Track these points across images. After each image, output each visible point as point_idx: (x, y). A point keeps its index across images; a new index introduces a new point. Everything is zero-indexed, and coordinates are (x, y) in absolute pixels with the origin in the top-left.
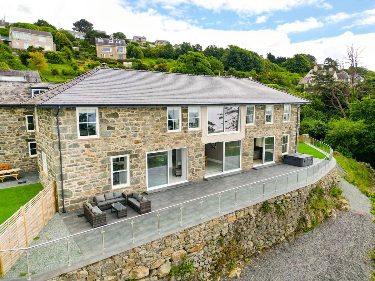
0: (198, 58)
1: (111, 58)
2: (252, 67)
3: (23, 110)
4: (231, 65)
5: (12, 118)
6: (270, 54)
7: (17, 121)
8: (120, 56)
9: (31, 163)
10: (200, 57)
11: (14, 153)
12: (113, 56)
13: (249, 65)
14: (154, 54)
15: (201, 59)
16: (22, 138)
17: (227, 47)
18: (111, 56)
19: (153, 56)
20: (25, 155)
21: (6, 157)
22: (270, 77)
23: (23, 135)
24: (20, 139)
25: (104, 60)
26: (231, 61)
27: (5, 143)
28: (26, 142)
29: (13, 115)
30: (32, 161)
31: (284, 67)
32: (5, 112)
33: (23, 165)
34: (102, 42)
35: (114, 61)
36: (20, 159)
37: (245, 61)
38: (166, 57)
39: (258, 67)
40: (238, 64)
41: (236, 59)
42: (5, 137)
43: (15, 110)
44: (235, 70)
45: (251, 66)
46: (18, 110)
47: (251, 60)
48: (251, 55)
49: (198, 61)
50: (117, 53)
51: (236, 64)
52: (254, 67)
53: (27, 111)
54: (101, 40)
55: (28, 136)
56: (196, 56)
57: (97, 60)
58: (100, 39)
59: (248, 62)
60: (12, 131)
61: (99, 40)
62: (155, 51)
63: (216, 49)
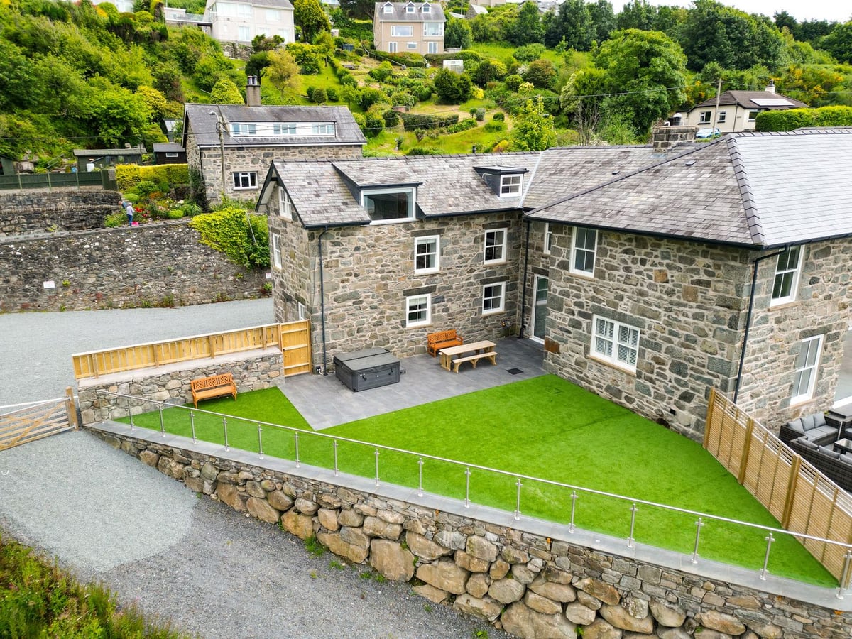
0: (656, 46)
1: (412, 51)
2: (756, 58)
3: (482, 220)
4: (700, 52)
5: (466, 237)
6: (784, 13)
7: (472, 244)
8: (431, 45)
9: (483, 326)
10: (659, 43)
11: (462, 308)
12: (414, 46)
13: (748, 51)
14: (494, 33)
15: (662, 48)
16: (477, 276)
17: (691, 4)
18: (410, 46)
19: (492, 39)
20: (476, 311)
21: (450, 315)
22: (805, 81)
23: (477, 272)
24: (472, 280)
25: (398, 58)
26: (701, 42)
27: (451, 288)
28: (480, 286)
29: (468, 232)
30: (484, 322)
31: (825, 49)
32: (458, 227)
33: (472, 331)
34: (392, 12)
35: (419, 58)
36: (468, 320)
37: (738, 42)
38: (523, 39)
39: (769, 56)
40: (721, 51)
41: (716, 37)
42: (453, 276)
43: (471, 222)
44: (719, 69)
45: (752, 54)
46: (477, 221)
47: (754, 38)
48: (754, 23)
49: (658, 54)
50: (425, 39)
51: (714, 49)
52: (761, 56)
53: (489, 221)
54: (388, 8)
55: (484, 273)
56: (652, 42)
57: (384, 60)
58: (388, 5)
59: (746, 43)
60: (464, 265)
61: (385, 9)
62: (495, 25)
63: (649, 10)
